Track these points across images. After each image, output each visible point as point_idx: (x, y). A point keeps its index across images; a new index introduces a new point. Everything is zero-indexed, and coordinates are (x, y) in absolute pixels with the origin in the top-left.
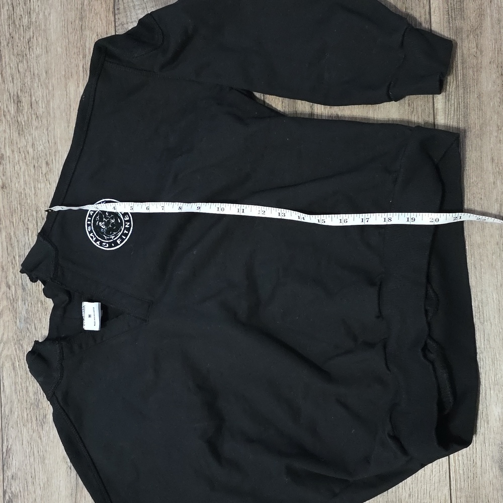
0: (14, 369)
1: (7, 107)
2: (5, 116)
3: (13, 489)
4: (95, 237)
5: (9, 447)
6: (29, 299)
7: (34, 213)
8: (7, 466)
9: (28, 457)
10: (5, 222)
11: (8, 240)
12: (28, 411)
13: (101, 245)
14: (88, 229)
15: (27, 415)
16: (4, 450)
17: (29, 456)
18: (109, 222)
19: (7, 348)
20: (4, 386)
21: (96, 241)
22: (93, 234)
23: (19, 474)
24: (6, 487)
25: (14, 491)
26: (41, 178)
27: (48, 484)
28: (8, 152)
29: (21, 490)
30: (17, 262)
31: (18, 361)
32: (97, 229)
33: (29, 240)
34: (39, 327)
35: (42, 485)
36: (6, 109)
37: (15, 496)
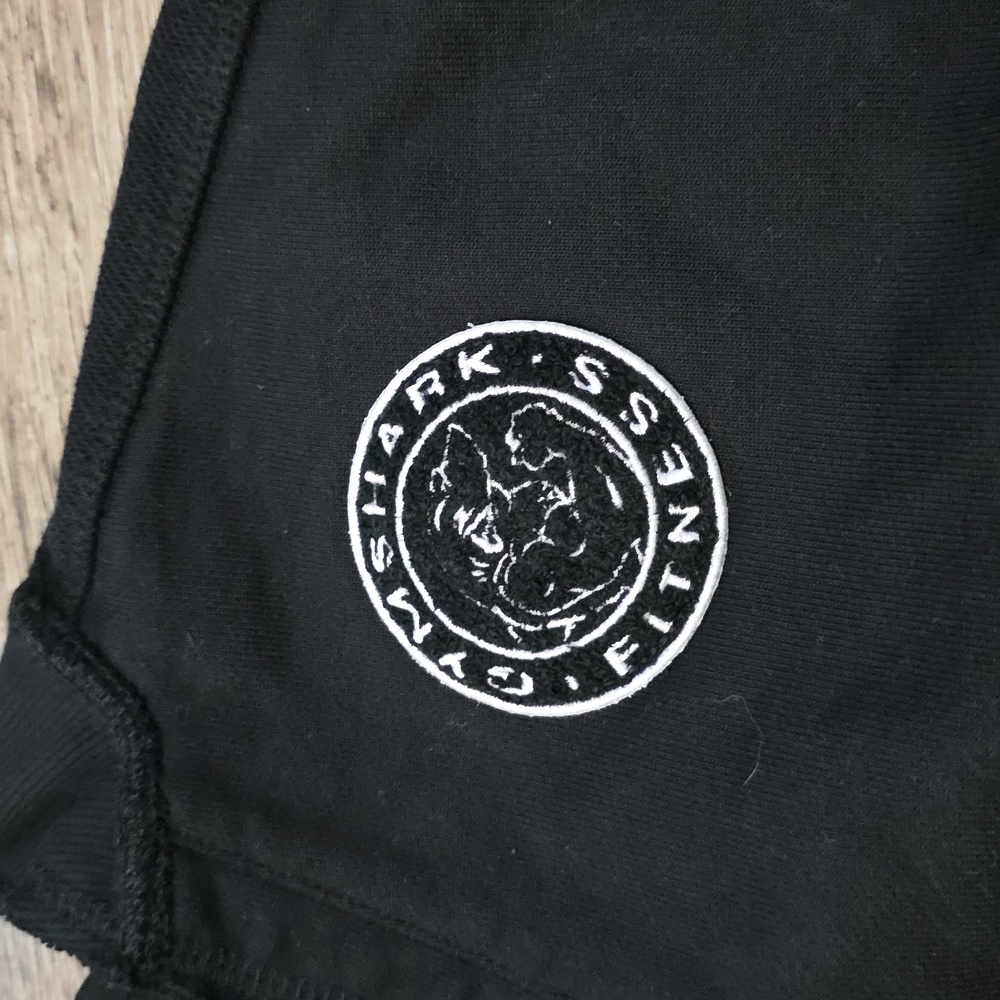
4: (426, 615)
14: (368, 558)
18: (530, 503)
26: (14, 192)
32: (441, 559)
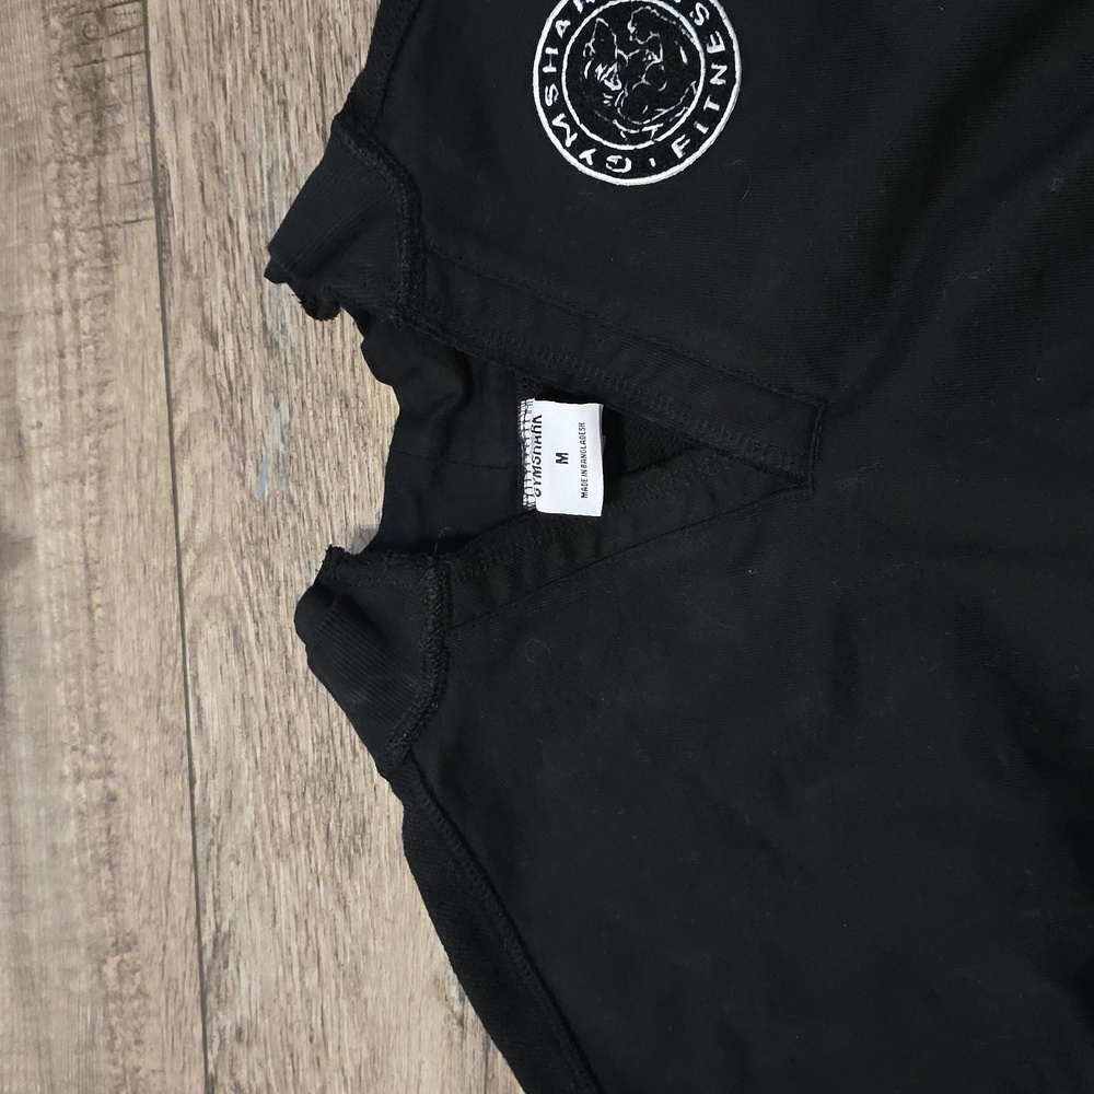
0: (239, 646)
3: (242, 1076)
4: (574, 128)
5: (225, 927)
6: (294, 386)
7: (311, 38)
8: (218, 996)
9: (296, 969)
10: (191, 78)
11: (205, 151)
12: (295, 805)
13: (599, 163)
14: (542, 99)
15: (292, 818)
16: (207, 939)
17: (302, 968)
18: (638, 62)
19: (208, 572)
20: (199, 709)
21: (575, 150)
22: (568, 119)
23: (263, 1024)
24: (216, 1067)
25: (244, 1084)
27: (374, 1072)
29: (273, 1083)
30: (244, 239)
31: (256, 622)
32: (586, 94)
33: (289, 149)
34: (334, 495)
35: (350, 1071)
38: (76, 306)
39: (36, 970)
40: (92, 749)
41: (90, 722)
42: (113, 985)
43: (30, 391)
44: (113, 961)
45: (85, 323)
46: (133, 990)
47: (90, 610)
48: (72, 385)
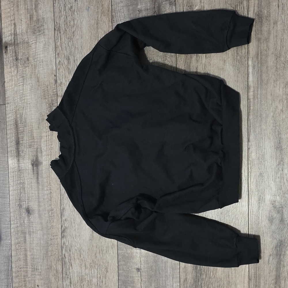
1: (63, 61)
2: (62, 65)
3: (65, 225)
5: (64, 207)
8: (63, 216)
16: (62, 209)
23: (68, 219)
24: (62, 224)
28: (64, 81)
29: (69, 226)
36: (63, 62)
37: (66, 228)
38: (49, 136)
39: (41, 214)
40: (49, 187)
41: (49, 184)
42: (50, 215)
43: (43, 145)
44: (50, 212)
45: (50, 138)
46: (53, 215)
47: (49, 171)
48: (48, 145)
